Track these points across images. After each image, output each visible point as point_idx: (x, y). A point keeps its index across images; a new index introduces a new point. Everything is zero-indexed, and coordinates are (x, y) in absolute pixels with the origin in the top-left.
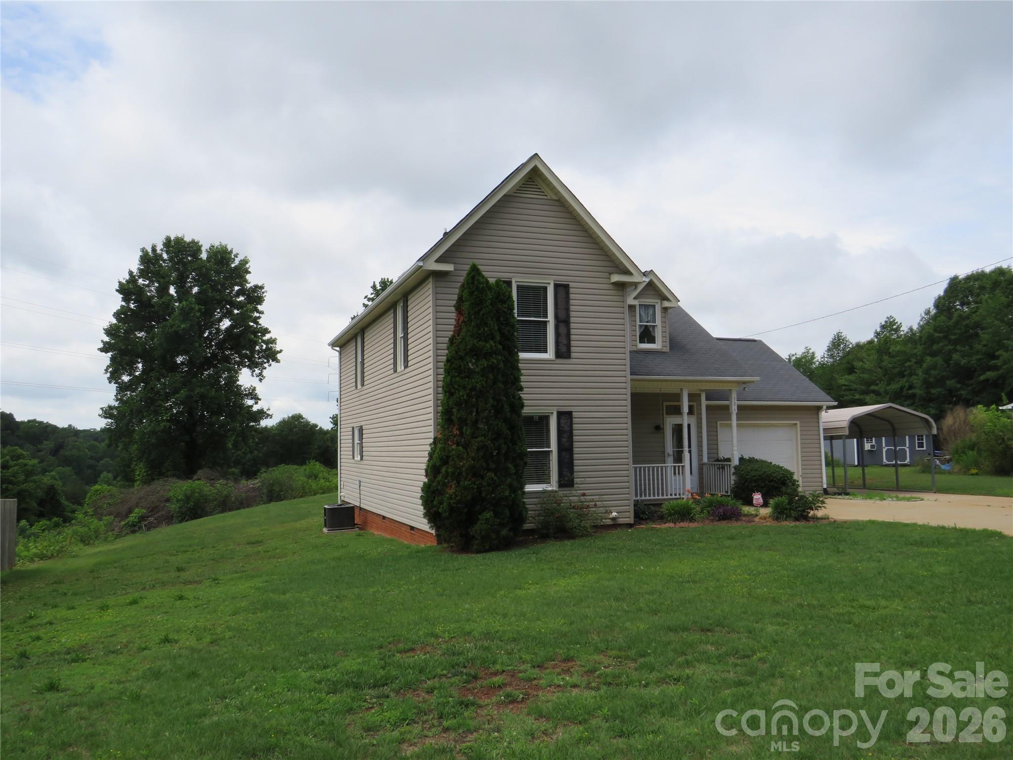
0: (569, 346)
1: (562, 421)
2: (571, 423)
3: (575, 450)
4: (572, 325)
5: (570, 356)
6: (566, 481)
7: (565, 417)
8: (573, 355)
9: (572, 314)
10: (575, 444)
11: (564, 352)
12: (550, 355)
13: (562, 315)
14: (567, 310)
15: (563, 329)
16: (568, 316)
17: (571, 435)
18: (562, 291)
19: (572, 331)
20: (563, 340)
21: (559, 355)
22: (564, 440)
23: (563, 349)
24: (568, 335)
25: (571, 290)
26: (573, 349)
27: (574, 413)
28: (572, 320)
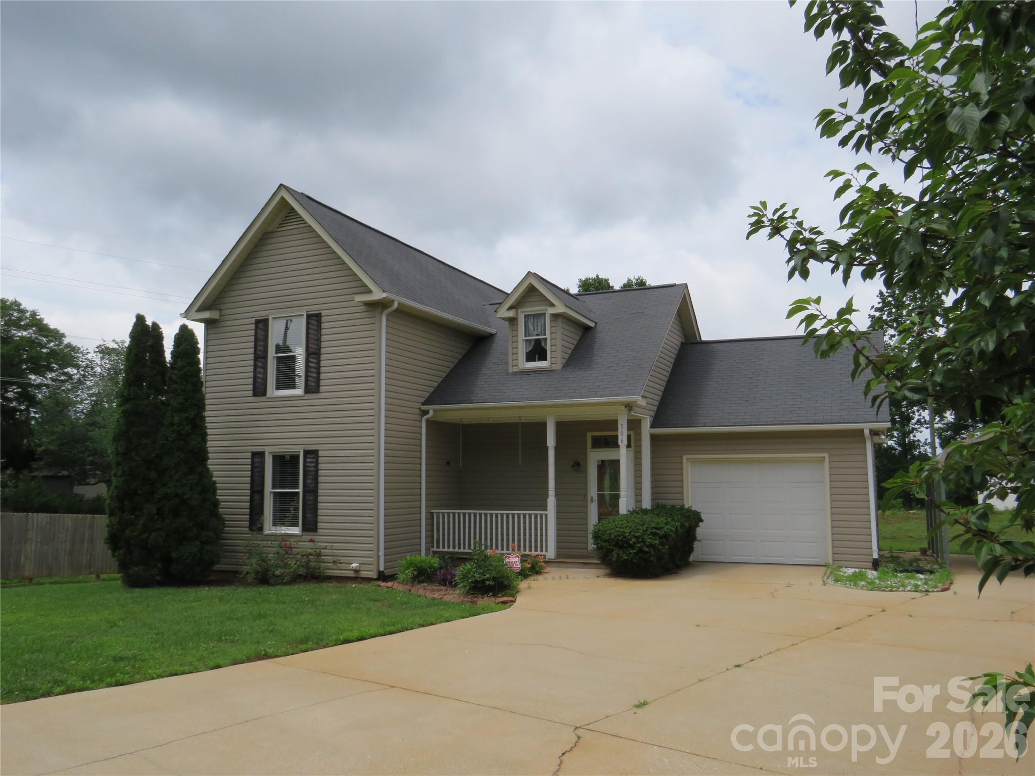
0: (318, 380)
1: (308, 460)
2: (317, 463)
3: (320, 492)
4: (323, 357)
5: (319, 390)
6: (311, 526)
7: (312, 454)
8: (322, 389)
9: (323, 344)
10: (321, 486)
11: (313, 387)
12: (299, 391)
13: (313, 348)
14: (319, 341)
15: (313, 362)
16: (319, 348)
17: (316, 476)
18: (313, 320)
19: (323, 363)
20: (313, 374)
21: (308, 390)
22: (309, 481)
23: (312, 383)
24: (319, 367)
25: (323, 319)
26: (322, 382)
27: (320, 452)
28: (323, 351)
